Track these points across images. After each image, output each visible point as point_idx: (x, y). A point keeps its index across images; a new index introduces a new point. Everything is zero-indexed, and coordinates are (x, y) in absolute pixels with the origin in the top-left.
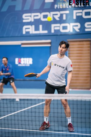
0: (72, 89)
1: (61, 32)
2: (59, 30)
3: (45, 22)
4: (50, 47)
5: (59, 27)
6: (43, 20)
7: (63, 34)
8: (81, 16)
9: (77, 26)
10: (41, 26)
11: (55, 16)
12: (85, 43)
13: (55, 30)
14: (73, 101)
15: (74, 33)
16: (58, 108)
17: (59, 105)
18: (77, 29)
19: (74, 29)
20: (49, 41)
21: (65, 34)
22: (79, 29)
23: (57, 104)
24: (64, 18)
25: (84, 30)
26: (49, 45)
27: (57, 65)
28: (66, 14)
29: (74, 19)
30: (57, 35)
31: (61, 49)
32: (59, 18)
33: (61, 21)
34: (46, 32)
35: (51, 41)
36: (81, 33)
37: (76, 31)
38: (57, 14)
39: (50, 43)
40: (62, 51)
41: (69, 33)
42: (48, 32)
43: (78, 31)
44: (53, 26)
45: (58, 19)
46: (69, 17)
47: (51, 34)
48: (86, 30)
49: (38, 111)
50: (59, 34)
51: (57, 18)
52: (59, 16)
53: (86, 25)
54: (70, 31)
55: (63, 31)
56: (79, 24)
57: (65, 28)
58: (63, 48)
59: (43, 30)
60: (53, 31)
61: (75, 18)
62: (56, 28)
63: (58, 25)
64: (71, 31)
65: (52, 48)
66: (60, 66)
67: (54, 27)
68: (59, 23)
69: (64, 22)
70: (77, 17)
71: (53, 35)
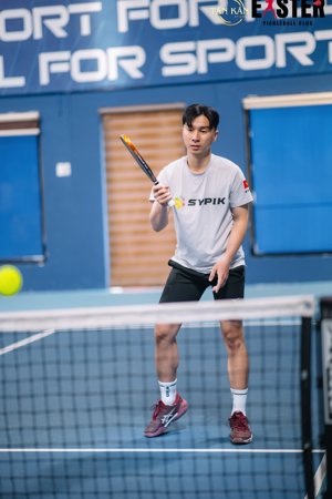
0: (123, 286)
1: (75, 83)
2: (67, 75)
3: (14, 44)
4: (38, 137)
5: (69, 62)
6: (6, 36)
7: (82, 88)
8: (148, 21)
9: (133, 57)
11: (50, 24)
12: (164, 119)
13: (52, 76)
14: (128, 331)
15: (123, 83)
16: (72, 363)
17: (76, 350)
18: (134, 69)
19: (121, 70)
20: (33, 115)
21: (89, 88)
22: (141, 69)
23: (71, 346)
24: (85, 29)
25: (160, 71)
26: (34, 132)
27: (197, 203)
28: (92, 15)
29: (120, 34)
30: (61, 93)
31: (194, 135)
32: (66, 28)
33: (73, 40)
34: (19, 82)
35: (41, 114)
36: (148, 82)
37: (128, 77)
38: (57, 17)
39: (37, 123)
40: (201, 143)
41: (106, 84)
42: (26, 81)
43: (137, 75)
44: (44, 58)
45: (61, 34)
46: (102, 25)
47: (39, 91)
48: (167, 72)
50: (68, 88)
51: (57, 28)
52: (64, 20)
53: (166, 53)
54: (106, 78)
55: (81, 77)
56: (139, 52)
57: (88, 66)
58: (201, 129)
59: (7, 74)
60: (44, 79)
61: (123, 27)
62: (56, 68)
63: (64, 55)
64: (113, 76)
65: (43, 141)
67: (50, 63)
68: (65, 49)
69: (86, 43)
70: (133, 24)
71: (47, 94)
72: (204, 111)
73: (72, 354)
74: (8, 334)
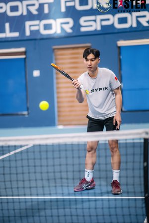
0: (64, 125)
1: (42, 35)
2: (38, 31)
3: (14, 17)
4: (25, 59)
5: (39, 25)
6: (10, 14)
7: (45, 37)
8: (74, 7)
9: (68, 23)
10: (7, 25)
11: (31, 8)
13: (31, 32)
14: (66, 145)
15: (63, 34)
16: (41, 159)
17: (42, 153)
18: (68, 29)
19: (62, 29)
20: (23, 49)
21: (48, 37)
22: (71, 28)
23: (40, 152)
24: (46, 11)
25: (80, 29)
26: (23, 57)
28: (49, 4)
29: (62, 13)
30: (35, 39)
32: (37, 10)
33: (41, 16)
34: (16, 34)
35: (26, 49)
37: (65, 32)
38: (33, 5)
39: (25, 53)
41: (55, 35)
42: (20, 34)
43: (69, 31)
44: (28, 24)
45: (35, 13)
46: (53, 9)
47: (25, 38)
48: (83, 29)
49: (8, 165)
50: (38, 37)
51: (34, 10)
52: (37, 7)
53: (82, 21)
54: (55, 33)
55: (44, 32)
56: (70, 21)
57: (48, 27)
58: (92, 60)
59: (11, 31)
60: (28, 33)
61: (63, 10)
62: (33, 28)
63: (37, 22)
64: (59, 31)
65: (27, 60)
66: (100, 89)
67: (30, 26)
68: (37, 20)
69: (47, 17)
70: (67, 8)
71: (29, 40)
72: (92, 51)
73: (41, 155)
74: (12, 146)
